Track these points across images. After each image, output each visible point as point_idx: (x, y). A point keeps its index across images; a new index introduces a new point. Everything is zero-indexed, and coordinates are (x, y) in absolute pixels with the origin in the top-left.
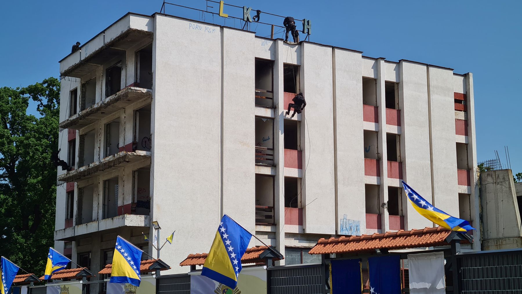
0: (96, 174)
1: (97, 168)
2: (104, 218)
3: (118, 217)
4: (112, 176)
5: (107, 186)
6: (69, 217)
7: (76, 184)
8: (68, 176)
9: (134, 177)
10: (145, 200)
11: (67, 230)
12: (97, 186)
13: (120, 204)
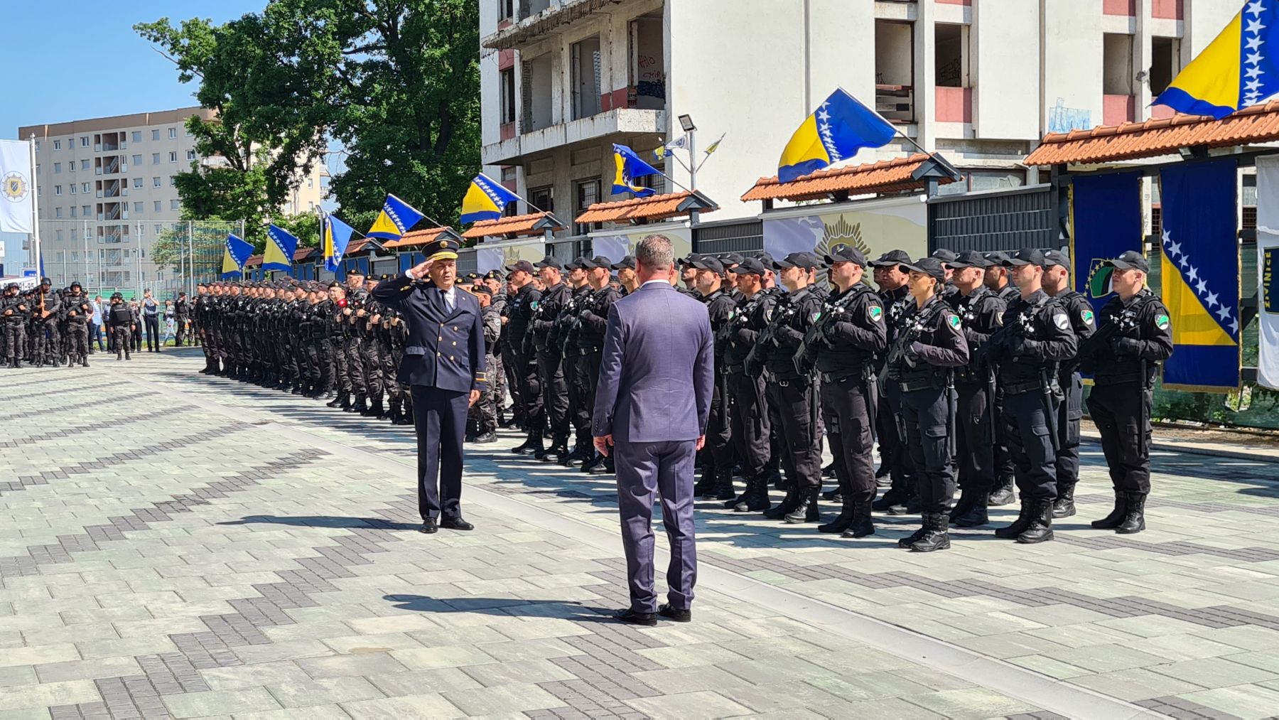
0: (556, 30)
1: (556, 19)
2: (574, 118)
3: (603, 115)
4: (588, 33)
5: (577, 56)
6: (507, 120)
7: (516, 52)
8: (501, 37)
9: (631, 33)
10: (653, 80)
11: (505, 144)
12: (559, 57)
13: (604, 89)
